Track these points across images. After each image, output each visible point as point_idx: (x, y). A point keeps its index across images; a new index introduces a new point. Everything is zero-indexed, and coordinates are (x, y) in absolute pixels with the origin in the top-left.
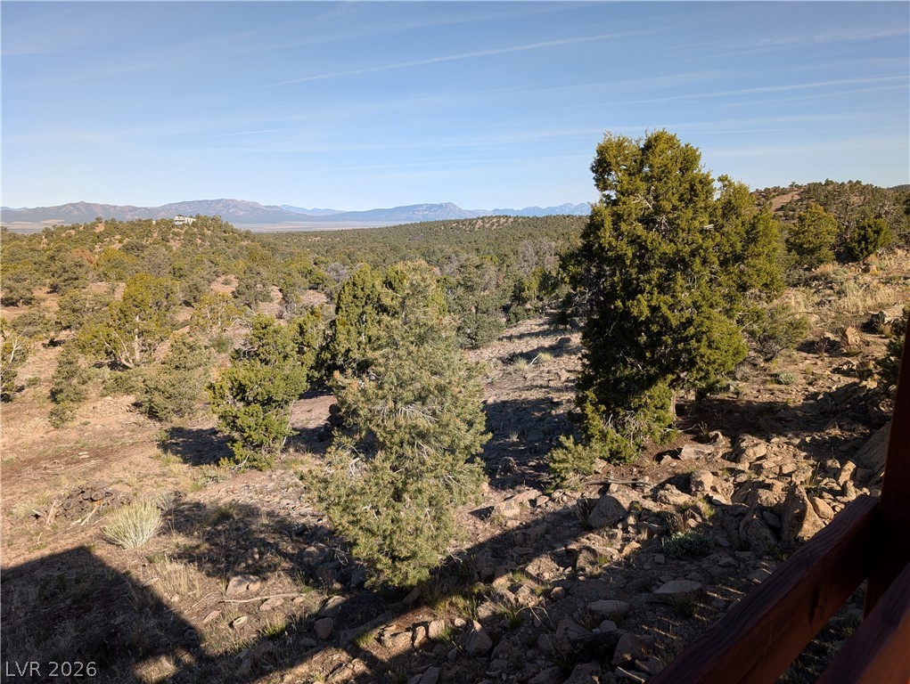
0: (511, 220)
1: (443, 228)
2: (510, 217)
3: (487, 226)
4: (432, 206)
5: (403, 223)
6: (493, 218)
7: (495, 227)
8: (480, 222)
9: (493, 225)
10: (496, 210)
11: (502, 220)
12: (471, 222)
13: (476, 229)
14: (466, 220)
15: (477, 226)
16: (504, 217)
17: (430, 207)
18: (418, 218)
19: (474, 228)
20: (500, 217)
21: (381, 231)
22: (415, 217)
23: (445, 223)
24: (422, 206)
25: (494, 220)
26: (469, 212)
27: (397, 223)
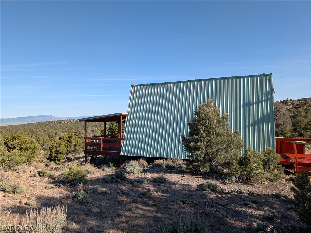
0: (75, 121)
1: (48, 124)
2: (74, 120)
3: (66, 123)
4: (43, 116)
5: (31, 122)
6: (68, 120)
7: (69, 123)
8: (63, 121)
9: (68, 122)
10: (69, 117)
11: (72, 121)
12: (60, 122)
13: (62, 124)
14: (58, 121)
15: (62, 123)
16: (72, 120)
17: (42, 117)
18: (37, 120)
19: (61, 124)
20: (71, 120)
21: (21, 126)
22: (36, 120)
23: (49, 122)
24: (39, 116)
25: (69, 121)
26: (58, 118)
27: (29, 123)
